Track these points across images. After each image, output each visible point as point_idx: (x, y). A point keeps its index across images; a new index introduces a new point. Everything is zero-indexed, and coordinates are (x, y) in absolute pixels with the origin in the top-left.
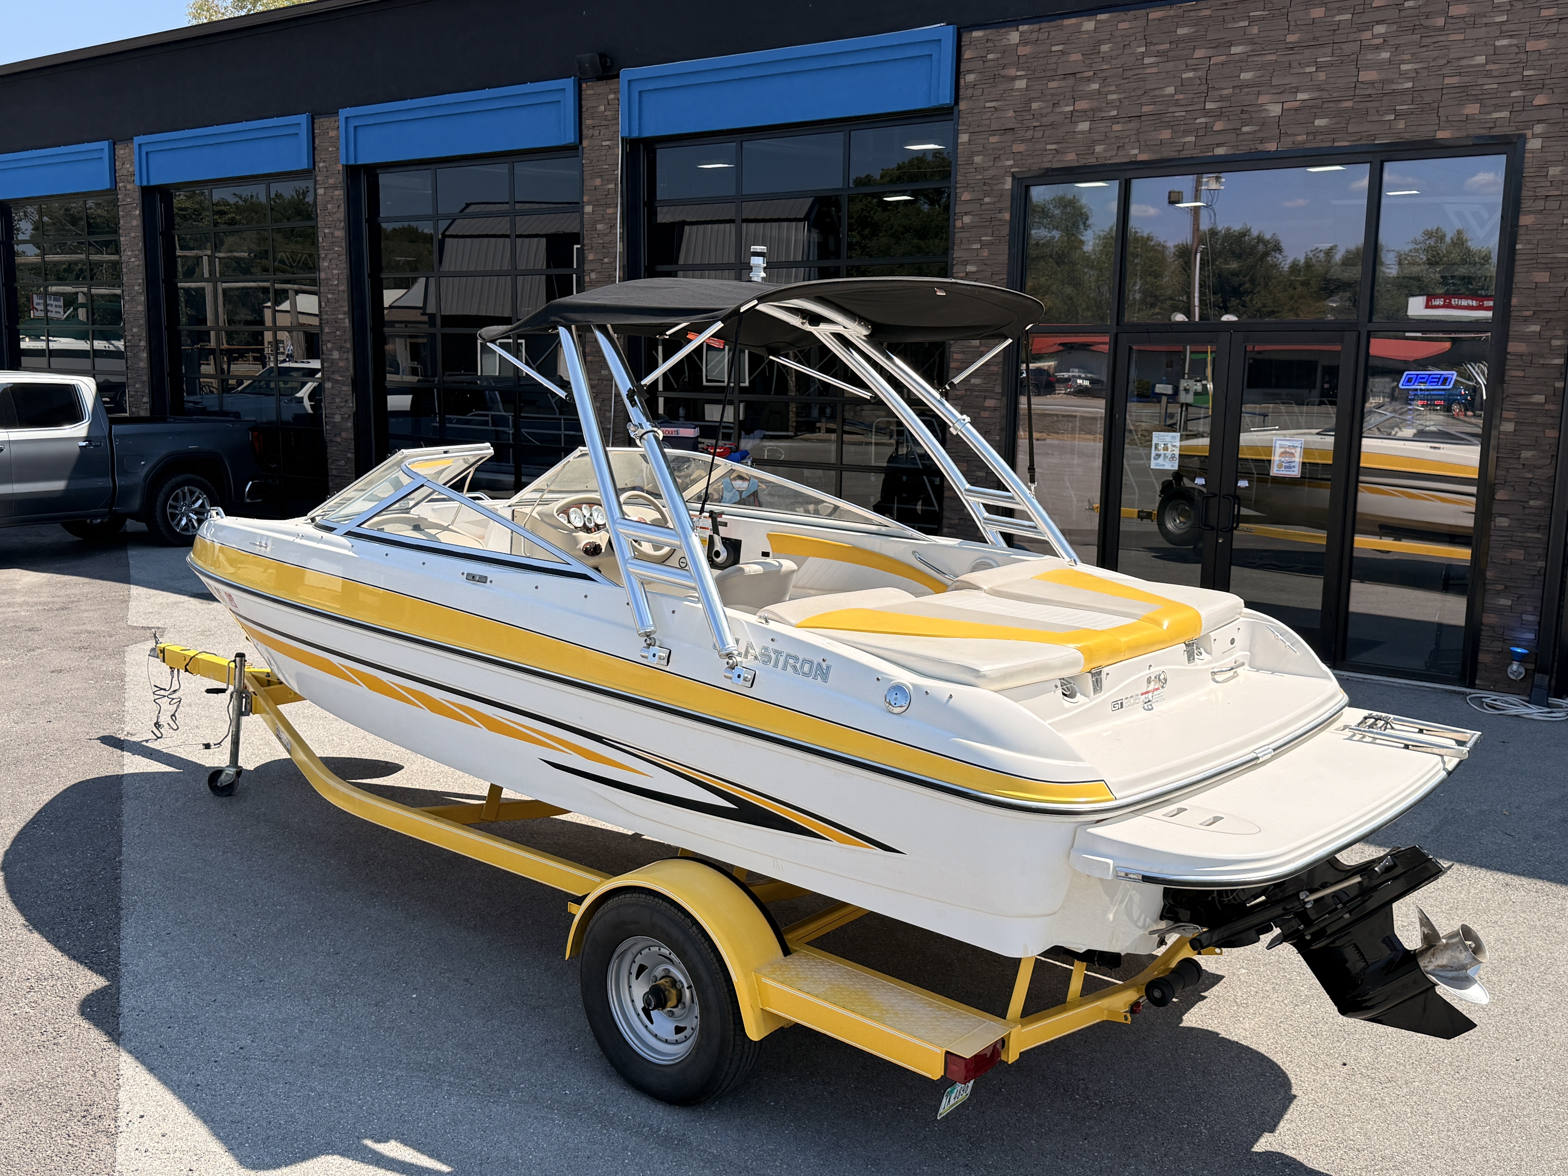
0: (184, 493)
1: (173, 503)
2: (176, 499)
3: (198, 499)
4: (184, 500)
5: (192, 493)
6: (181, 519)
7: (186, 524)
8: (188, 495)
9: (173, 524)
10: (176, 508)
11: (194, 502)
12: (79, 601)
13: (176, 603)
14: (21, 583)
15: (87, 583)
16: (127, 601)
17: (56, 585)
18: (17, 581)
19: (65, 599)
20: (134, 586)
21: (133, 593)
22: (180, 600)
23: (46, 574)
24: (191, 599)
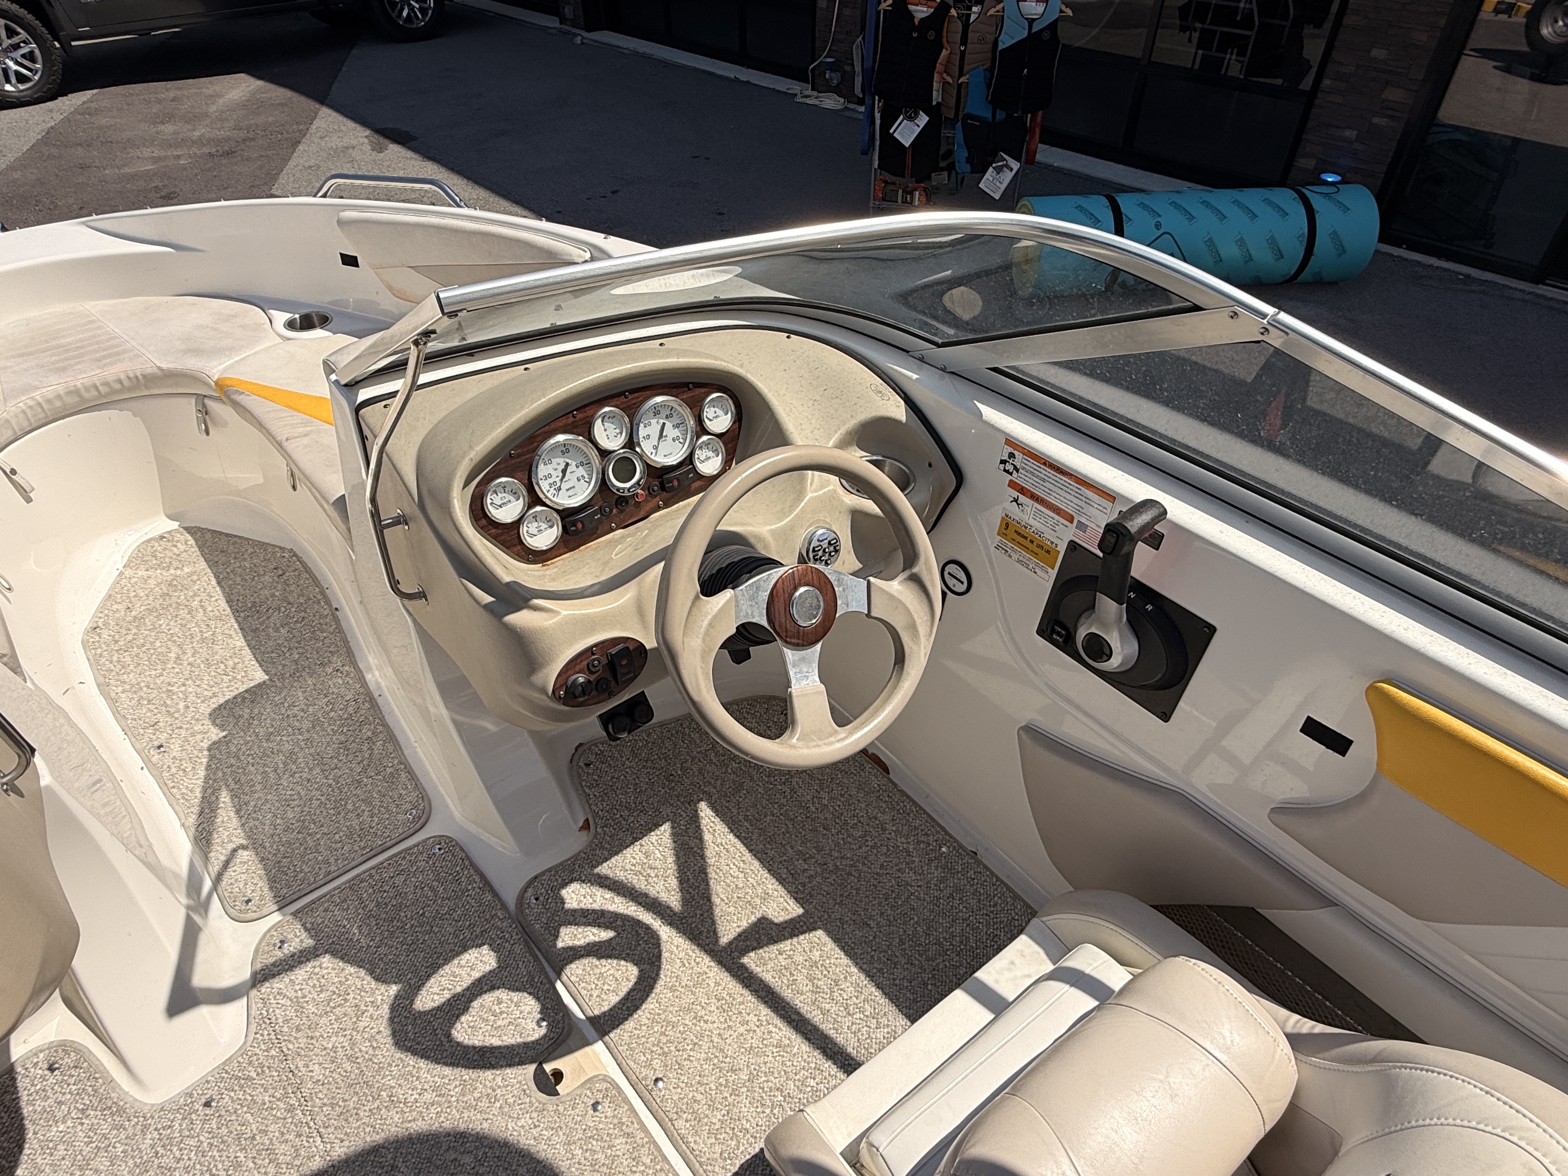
6: (402, 10)
12: (253, 139)
13: (347, 148)
14: (221, 101)
15: (281, 104)
16: (299, 142)
17: (251, 106)
18: (220, 96)
19: (242, 134)
20: (325, 111)
21: (314, 127)
22: (354, 142)
23: (260, 83)
24: (366, 140)
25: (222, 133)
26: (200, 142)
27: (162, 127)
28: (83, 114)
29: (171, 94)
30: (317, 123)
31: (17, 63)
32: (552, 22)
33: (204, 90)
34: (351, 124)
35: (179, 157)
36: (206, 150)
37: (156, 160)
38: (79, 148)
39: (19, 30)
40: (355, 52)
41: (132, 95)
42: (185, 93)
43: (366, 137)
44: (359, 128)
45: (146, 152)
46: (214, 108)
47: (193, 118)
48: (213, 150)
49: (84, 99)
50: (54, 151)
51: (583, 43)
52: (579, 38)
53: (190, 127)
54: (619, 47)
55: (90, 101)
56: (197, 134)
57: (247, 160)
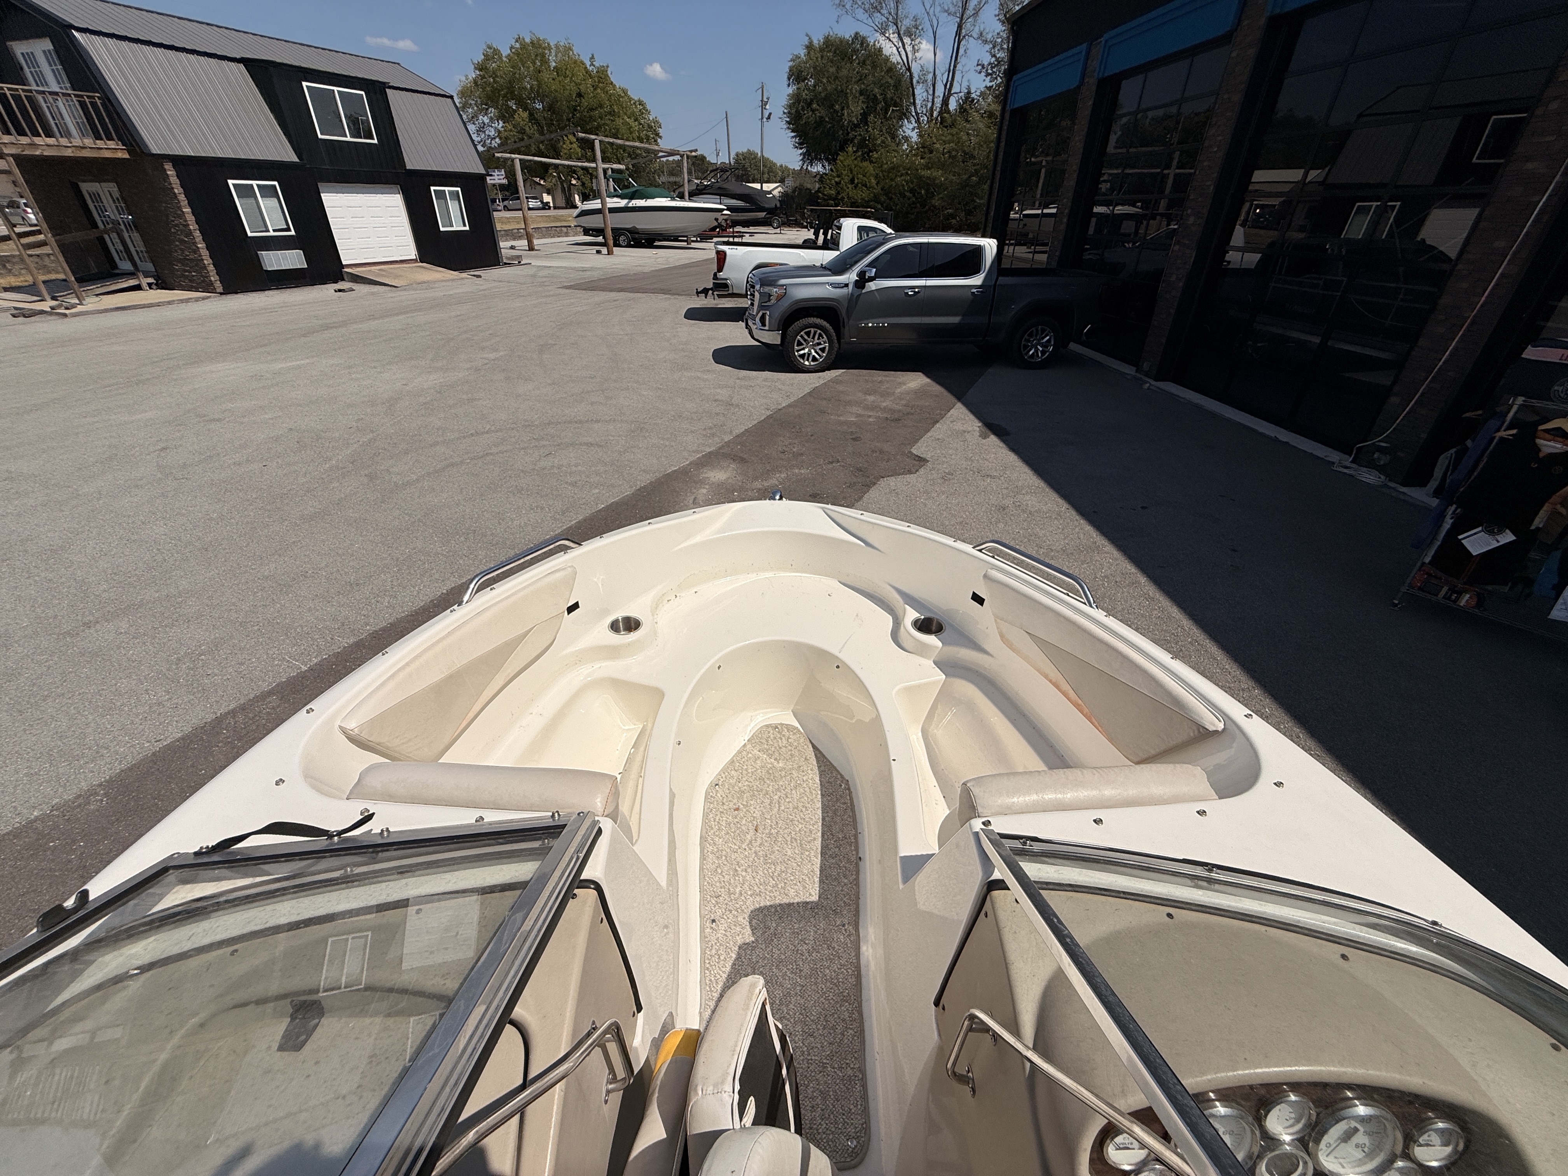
0: (1037, 330)
1: (1027, 338)
2: (1031, 335)
3: (1047, 335)
4: (1036, 336)
5: (1043, 331)
6: (1030, 350)
7: (1033, 353)
8: (1040, 332)
9: (1024, 353)
10: (1029, 341)
11: (1043, 338)
12: (913, 414)
13: (965, 432)
14: (904, 387)
15: (936, 396)
16: (938, 422)
17: (919, 393)
18: (905, 384)
19: (909, 410)
20: (959, 405)
21: (949, 414)
22: (970, 429)
23: (928, 380)
24: (978, 429)
25: (898, 407)
26: (884, 410)
27: (868, 397)
28: (833, 383)
29: (880, 379)
30: (952, 412)
31: (816, 352)
32: (1129, 370)
33: (897, 379)
34: (972, 417)
35: (870, 416)
36: (885, 415)
37: (858, 416)
38: (825, 402)
39: (824, 336)
40: (990, 370)
41: (860, 376)
42: (887, 379)
43: (979, 427)
44: (976, 421)
45: (854, 409)
46: (898, 390)
47: (885, 395)
48: (889, 416)
49: (837, 374)
50: (812, 400)
51: (1149, 389)
52: (1148, 385)
53: (882, 399)
54: (1178, 396)
55: (840, 376)
56: (884, 404)
57: (905, 426)
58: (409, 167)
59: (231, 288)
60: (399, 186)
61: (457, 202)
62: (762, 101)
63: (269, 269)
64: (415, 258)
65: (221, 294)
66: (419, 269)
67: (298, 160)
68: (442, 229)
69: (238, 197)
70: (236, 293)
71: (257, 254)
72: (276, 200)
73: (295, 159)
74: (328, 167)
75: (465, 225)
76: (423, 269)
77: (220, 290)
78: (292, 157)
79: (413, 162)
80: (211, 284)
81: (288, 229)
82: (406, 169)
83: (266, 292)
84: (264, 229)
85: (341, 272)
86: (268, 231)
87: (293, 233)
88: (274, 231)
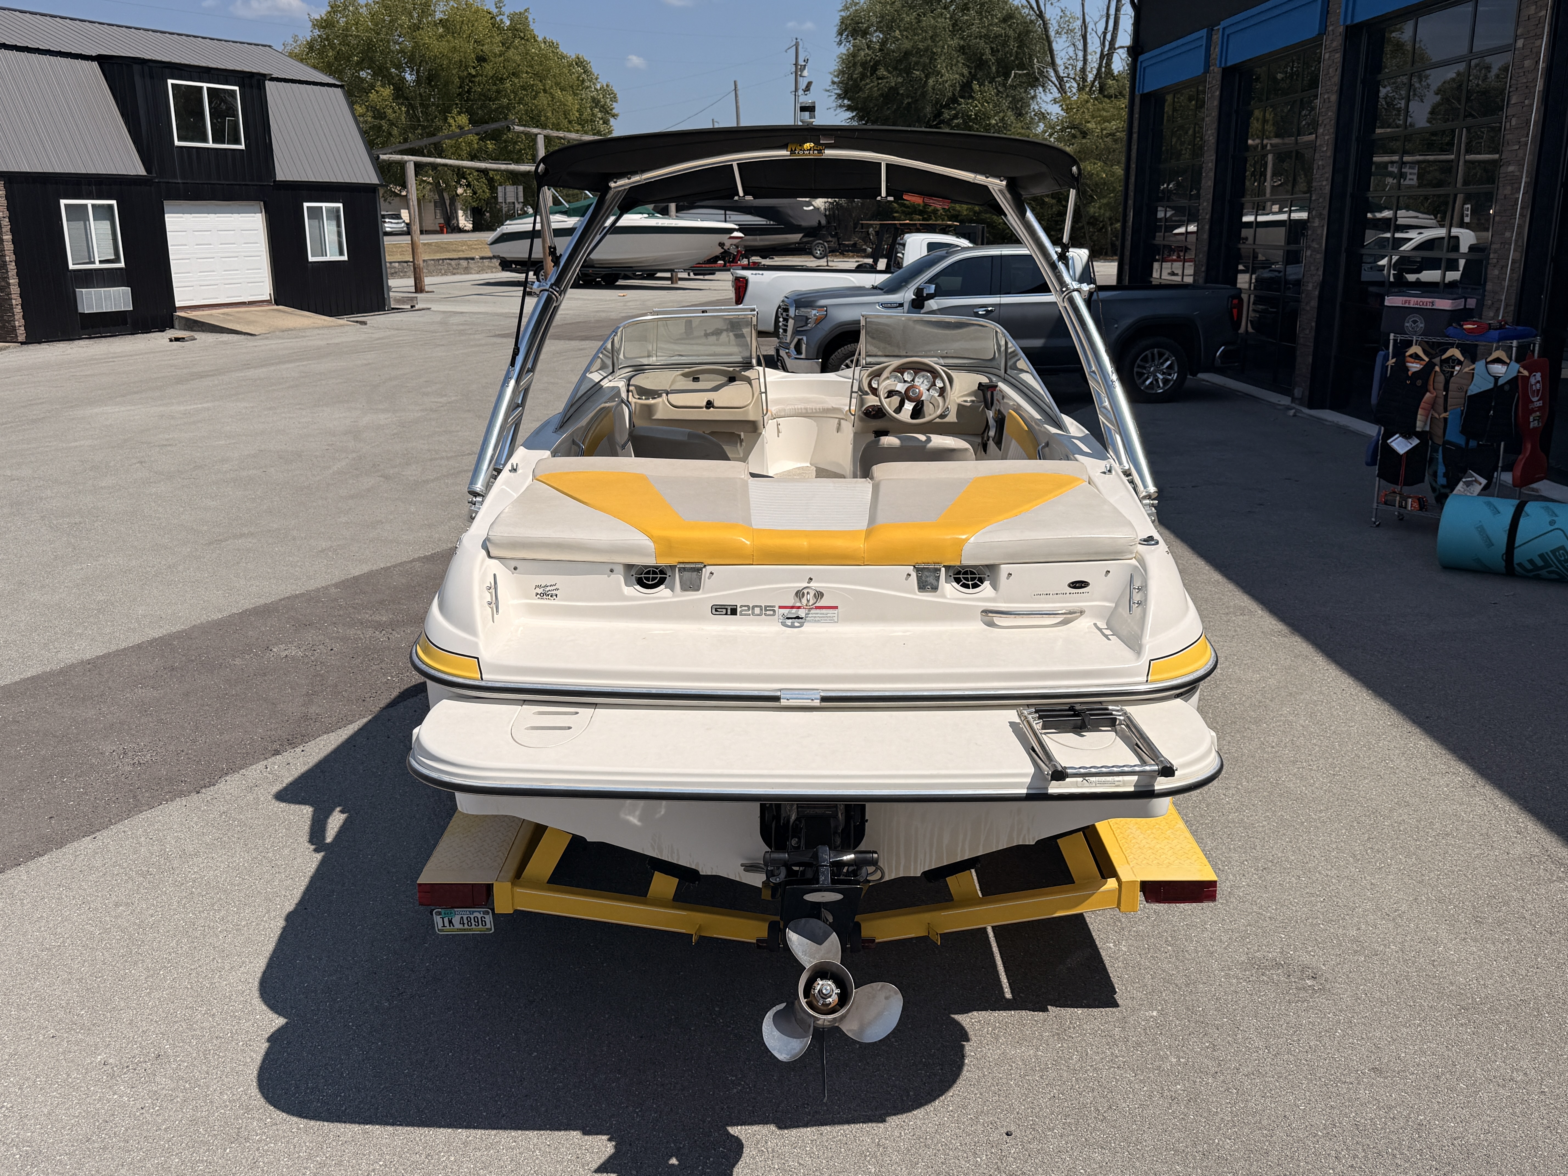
0: (1153, 354)
1: (1141, 363)
2: (1145, 359)
3: (1167, 360)
4: (1153, 360)
5: (1161, 355)
6: (1147, 378)
8: (1157, 356)
9: (1138, 382)
10: (1144, 368)
11: (1162, 364)
32: (1283, 400)
52: (1294, 412)
54: (1326, 420)
58: (280, 176)
59: (35, 336)
60: (262, 203)
61: (334, 223)
62: (796, 64)
63: (86, 312)
64: (269, 298)
65: (22, 343)
66: (276, 314)
67: (145, 174)
68: (311, 259)
69: (67, 221)
70: (39, 343)
71: (75, 292)
72: (108, 223)
73: (142, 171)
74: (179, 181)
75: (341, 253)
76: (282, 314)
77: (22, 338)
78: (137, 168)
79: (285, 171)
80: (14, 329)
81: (117, 260)
82: (275, 181)
83: (76, 342)
84: (88, 261)
85: (172, 315)
86: (94, 263)
87: (122, 265)
88: (101, 262)
